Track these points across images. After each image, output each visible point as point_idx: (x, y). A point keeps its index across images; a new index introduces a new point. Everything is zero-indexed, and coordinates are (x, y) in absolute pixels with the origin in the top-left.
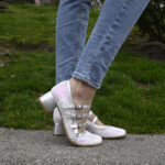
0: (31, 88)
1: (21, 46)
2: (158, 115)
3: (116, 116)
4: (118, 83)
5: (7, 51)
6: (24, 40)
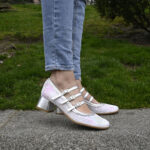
0: (35, 74)
3: (109, 95)
4: (109, 67)
5: (13, 45)
6: (26, 35)
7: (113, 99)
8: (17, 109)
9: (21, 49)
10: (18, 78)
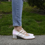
0: (8, 24)
1: (5, 13)
2: (42, 30)
4: (31, 22)
5: (1, 14)
6: (5, 11)
7: (32, 32)
8: (2, 35)
9: (4, 16)
10: (2, 25)
